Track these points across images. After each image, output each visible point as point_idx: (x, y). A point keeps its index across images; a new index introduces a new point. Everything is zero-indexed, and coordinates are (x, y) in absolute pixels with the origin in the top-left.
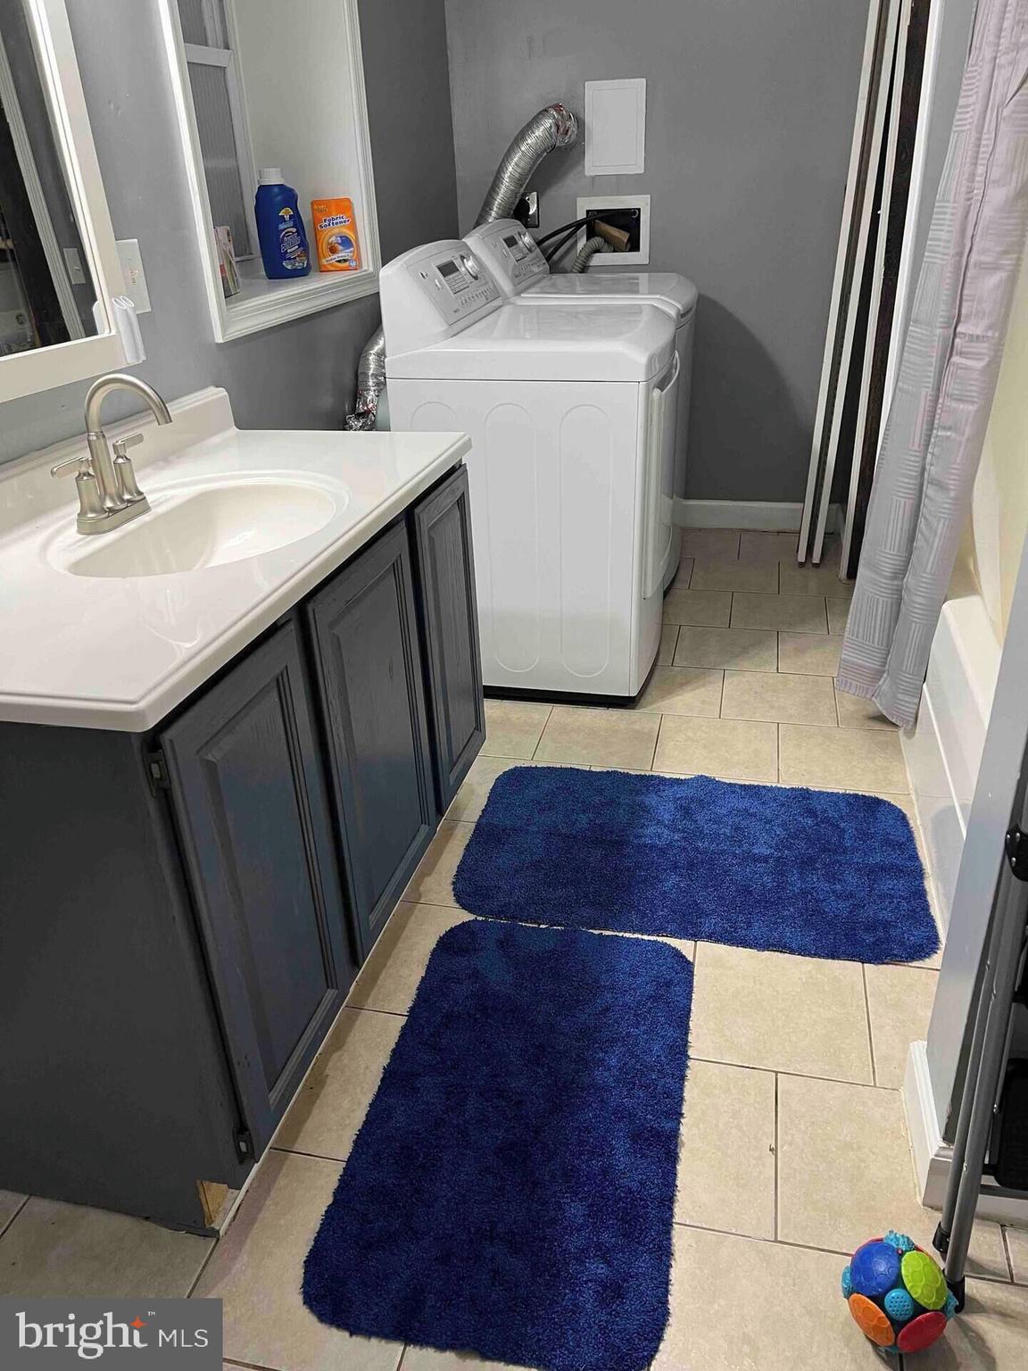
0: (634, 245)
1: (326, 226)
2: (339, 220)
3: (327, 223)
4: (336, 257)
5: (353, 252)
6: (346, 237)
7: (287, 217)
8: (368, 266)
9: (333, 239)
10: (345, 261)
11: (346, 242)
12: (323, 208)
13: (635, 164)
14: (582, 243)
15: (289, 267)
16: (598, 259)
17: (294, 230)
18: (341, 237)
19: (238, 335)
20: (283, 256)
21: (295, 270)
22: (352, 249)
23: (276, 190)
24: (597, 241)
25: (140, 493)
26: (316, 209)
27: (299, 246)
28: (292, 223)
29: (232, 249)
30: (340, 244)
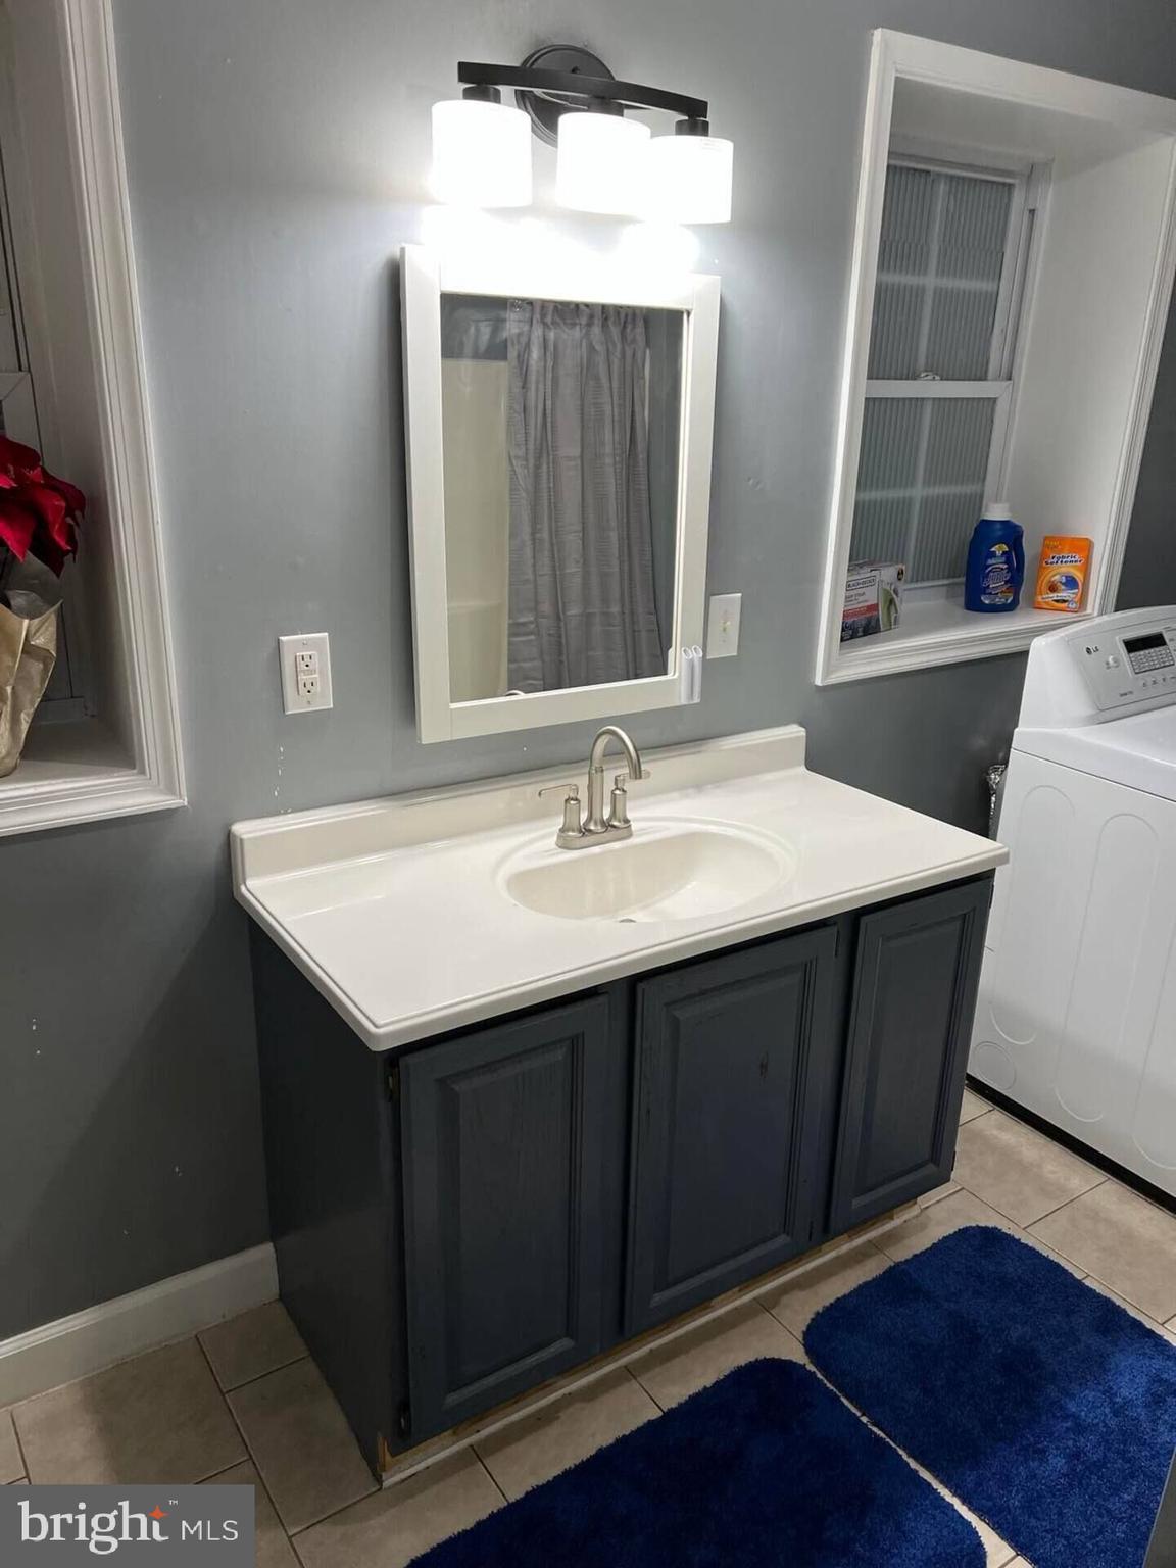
1: (1052, 563)
2: (1069, 560)
3: (1055, 560)
4: (1054, 596)
5: (1076, 594)
6: (1072, 578)
7: (1001, 553)
8: (1093, 609)
9: (1057, 577)
10: (1064, 601)
11: (1071, 582)
12: (1056, 544)
15: (987, 602)
17: (1006, 566)
18: (1066, 577)
19: (847, 679)
20: (985, 591)
21: (995, 605)
22: (1077, 591)
23: (998, 526)
25: (627, 821)
26: (1045, 546)
27: (1006, 582)
28: (1004, 559)
29: (902, 586)
30: (1063, 584)
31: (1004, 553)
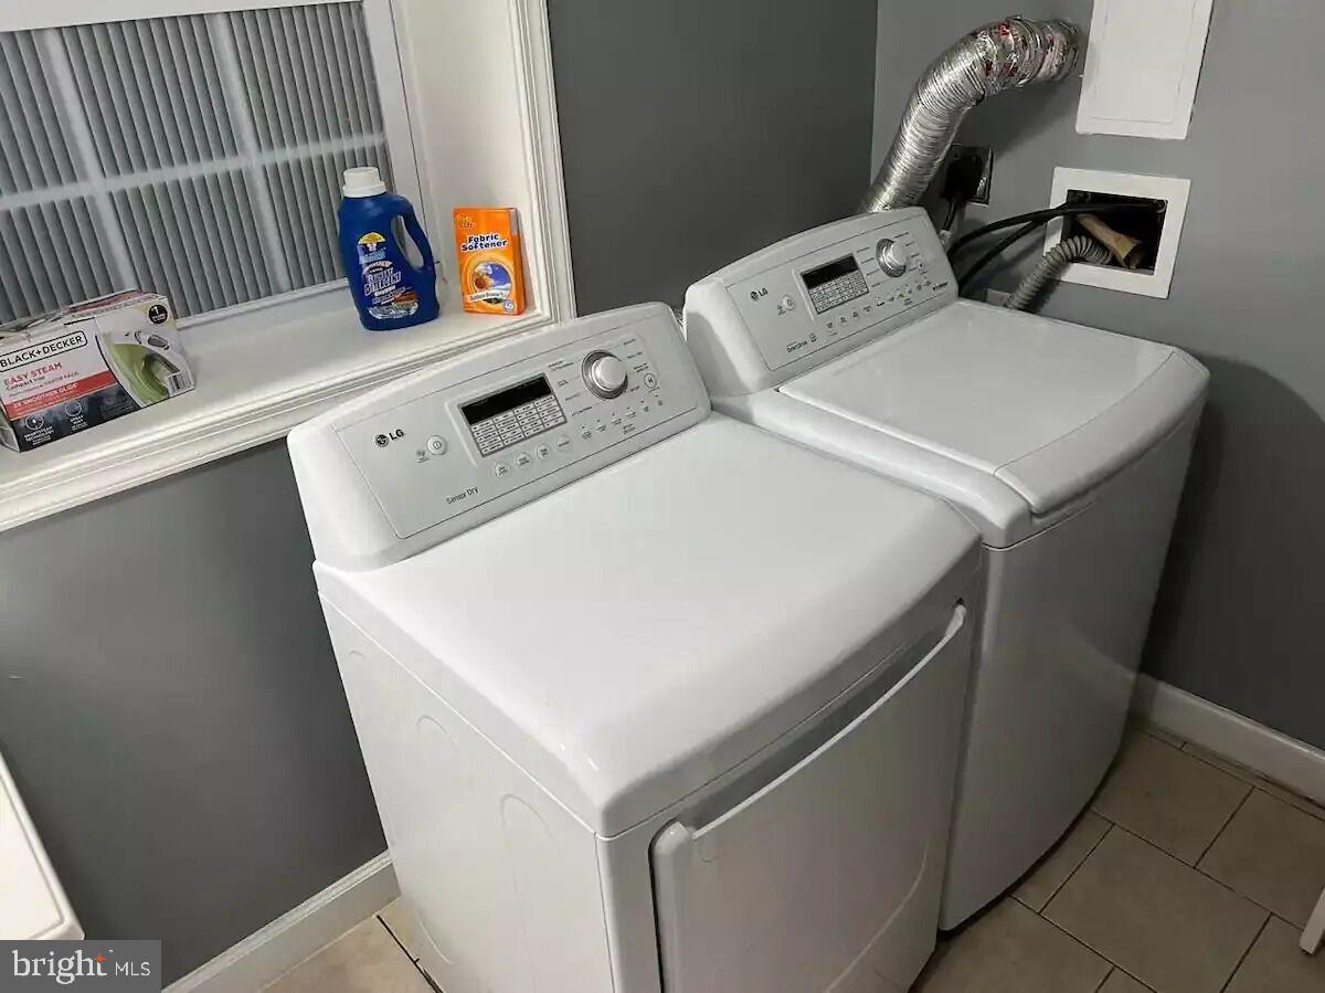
0: (1144, 259)
1: (470, 249)
2: (490, 241)
3: (474, 244)
4: (485, 294)
5: (510, 289)
6: (499, 266)
7: (372, 247)
8: (542, 309)
9: (481, 267)
10: (498, 301)
11: (499, 274)
12: (469, 220)
13: (1170, 119)
14: (1053, 241)
16: (1077, 274)
17: (388, 263)
18: (494, 266)
20: (369, 301)
21: (393, 319)
22: (508, 285)
23: (369, 204)
24: (1077, 243)
26: (458, 224)
27: (398, 286)
28: (382, 255)
29: (167, 330)
30: (491, 276)
31: (379, 246)
